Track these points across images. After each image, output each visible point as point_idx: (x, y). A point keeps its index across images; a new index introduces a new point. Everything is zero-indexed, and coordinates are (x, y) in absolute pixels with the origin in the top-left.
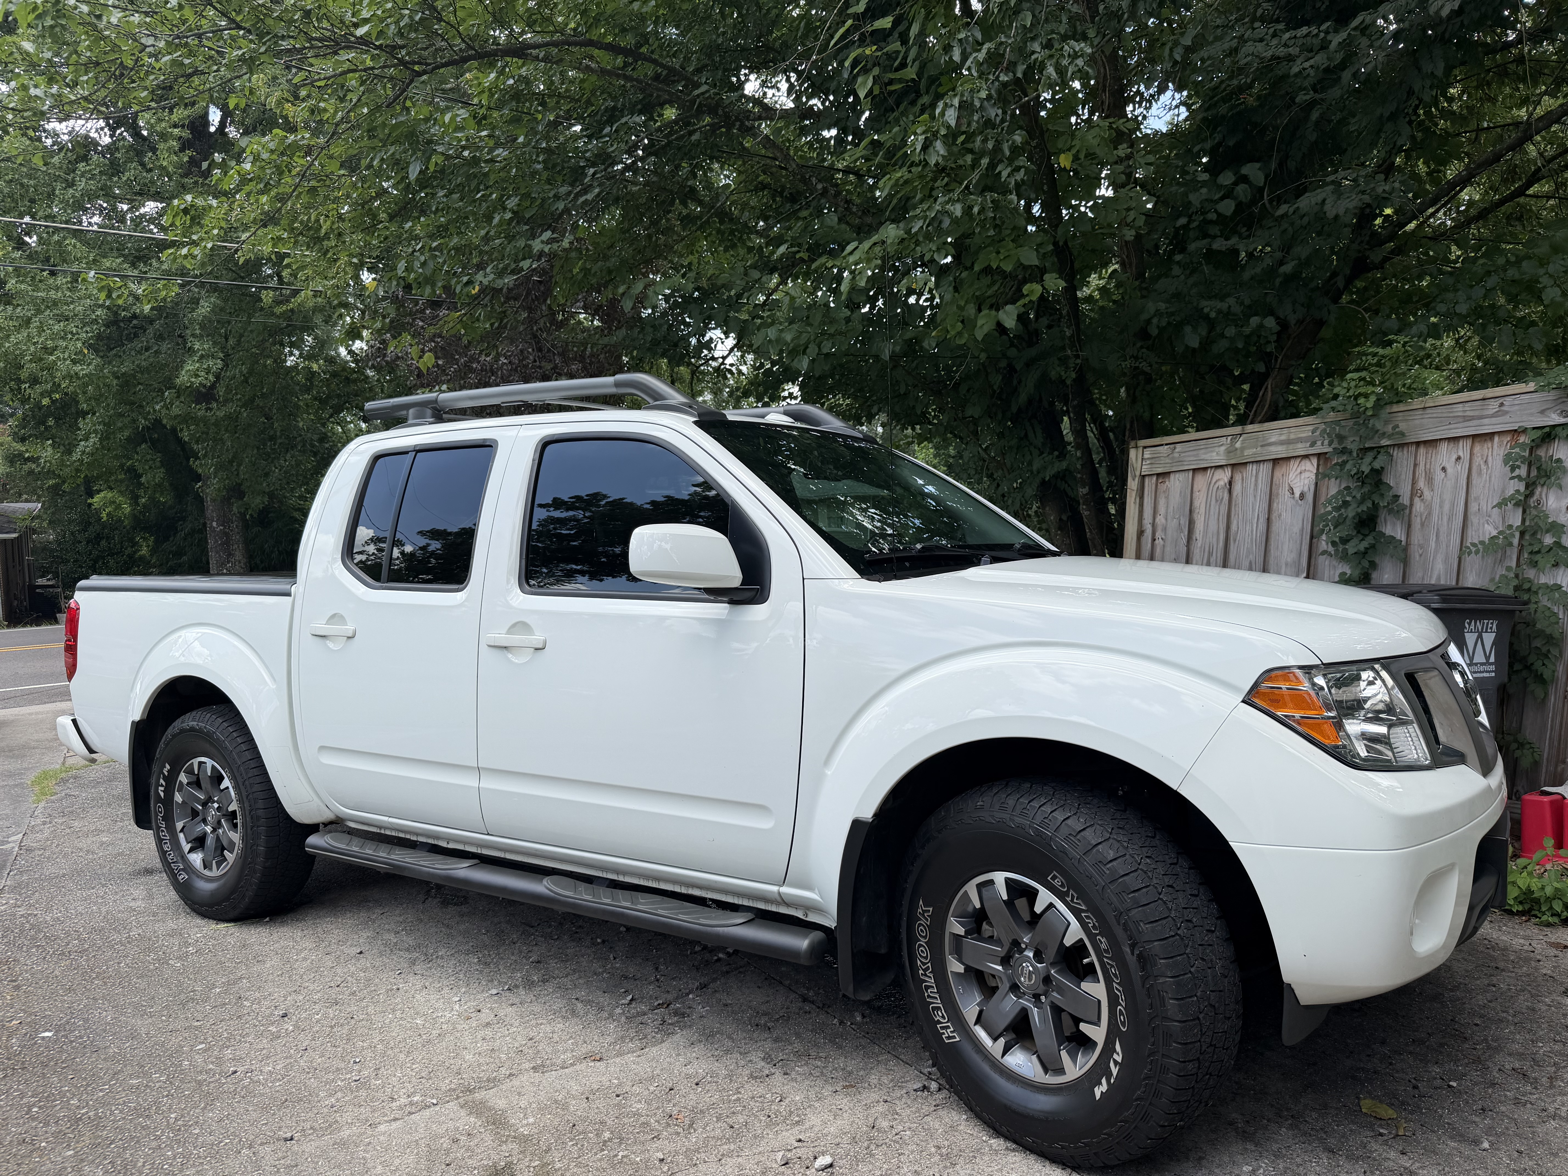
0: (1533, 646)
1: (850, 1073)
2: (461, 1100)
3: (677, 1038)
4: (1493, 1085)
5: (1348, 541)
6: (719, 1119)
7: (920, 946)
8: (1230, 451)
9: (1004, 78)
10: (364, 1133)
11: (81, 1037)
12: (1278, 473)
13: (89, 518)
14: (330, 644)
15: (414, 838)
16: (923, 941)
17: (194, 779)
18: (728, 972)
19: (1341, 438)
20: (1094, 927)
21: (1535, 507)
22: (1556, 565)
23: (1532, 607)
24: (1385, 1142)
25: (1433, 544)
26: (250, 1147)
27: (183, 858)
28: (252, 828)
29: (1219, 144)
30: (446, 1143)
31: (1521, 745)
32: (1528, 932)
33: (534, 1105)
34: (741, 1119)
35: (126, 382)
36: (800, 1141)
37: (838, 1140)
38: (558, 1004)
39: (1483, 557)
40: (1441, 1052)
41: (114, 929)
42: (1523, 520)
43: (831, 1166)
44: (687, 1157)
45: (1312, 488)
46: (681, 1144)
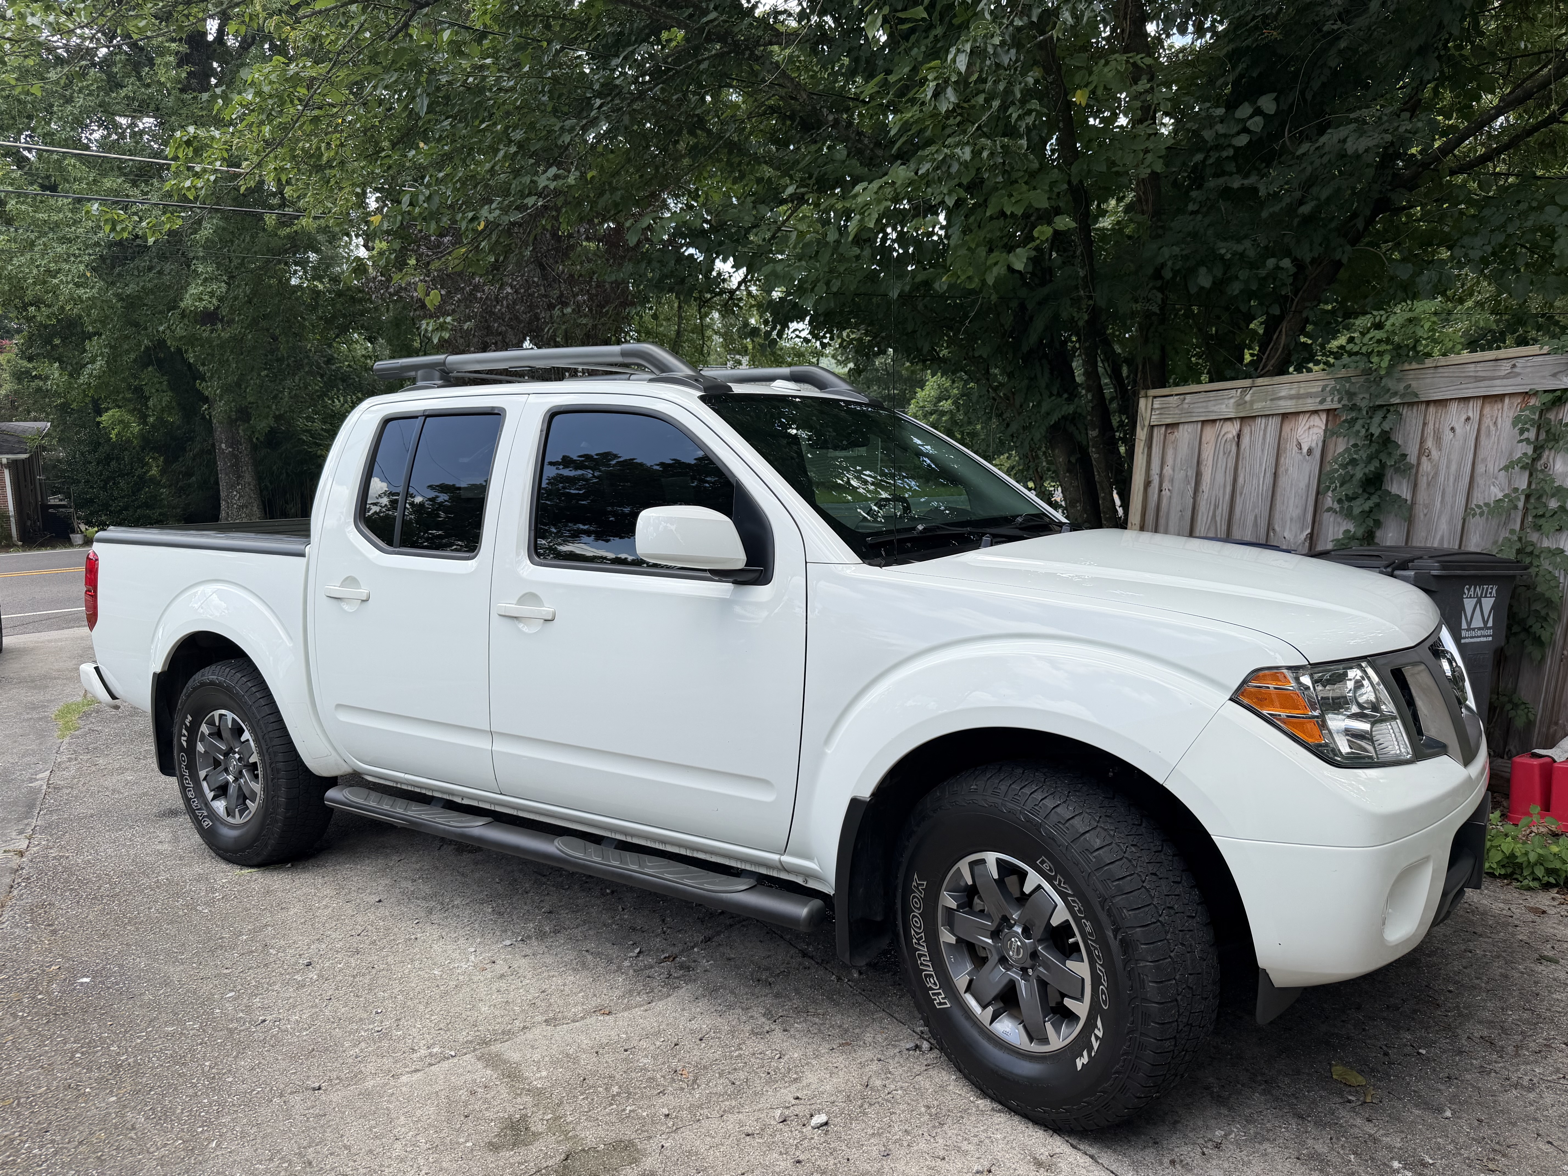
0: (1533, 608)
1: (846, 1031)
2: (477, 1053)
3: (681, 992)
4: (1460, 1053)
5: (1354, 499)
6: (721, 1075)
7: (914, 916)
8: (1240, 403)
9: (1018, 23)
10: (387, 1084)
11: (117, 984)
12: (1287, 428)
13: (98, 438)
14: (346, 607)
15: (430, 793)
16: (917, 913)
17: (215, 730)
18: (731, 926)
19: (1351, 395)
20: (1079, 910)
21: (1542, 471)
22: (1560, 529)
23: (1533, 571)
24: (1353, 1109)
25: (1438, 504)
26: (281, 1096)
27: (207, 805)
28: (273, 780)
29: (1241, 76)
30: (463, 1094)
31: (1516, 706)
32: (1509, 896)
33: (547, 1059)
34: (742, 1075)
35: (131, 303)
36: (797, 1098)
37: (833, 1098)
38: (570, 956)
39: (1487, 518)
40: (1413, 1019)
41: (143, 873)
42: (1530, 484)
43: (826, 1124)
44: (690, 1113)
45: (1320, 444)
46: (685, 1099)
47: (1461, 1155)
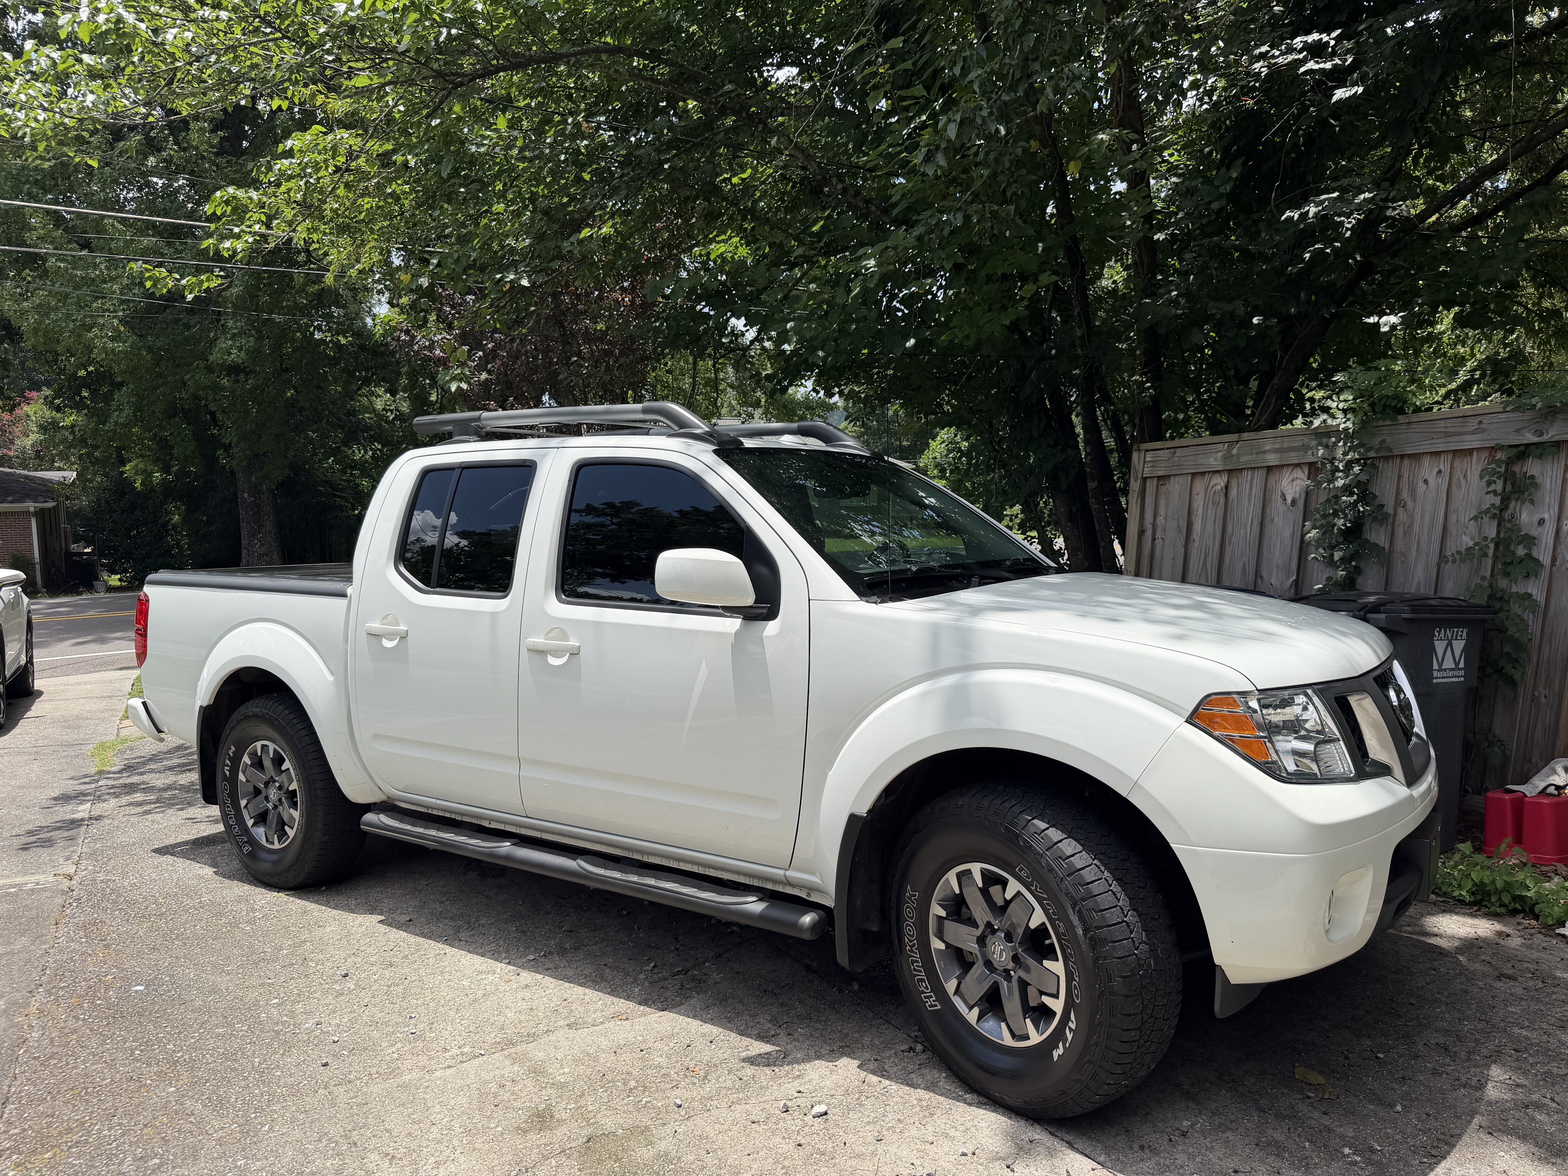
0: (1504, 650)
1: (846, 1035)
2: (506, 1052)
3: (693, 1001)
4: (1416, 1057)
5: (1336, 547)
6: (730, 1072)
7: (908, 925)
8: (1228, 457)
9: (1005, 97)
10: (422, 1078)
11: (169, 991)
12: (1271, 480)
13: (123, 486)
14: (385, 643)
15: (459, 818)
16: (910, 921)
17: (257, 760)
18: (740, 943)
19: (1330, 449)
20: (1054, 913)
21: (1510, 521)
22: (1527, 576)
23: (1504, 615)
24: (1311, 1105)
25: (1414, 552)
26: (326, 1087)
27: (247, 831)
28: (310, 805)
30: (493, 1087)
31: (1491, 744)
33: (569, 1057)
34: (749, 1072)
36: (800, 1092)
37: (832, 1092)
38: (589, 969)
39: (1460, 566)
40: (1375, 1028)
42: (1498, 533)
43: (826, 1113)
44: (701, 1103)
45: (1303, 496)
46: (697, 1092)
47: (1407, 1143)
